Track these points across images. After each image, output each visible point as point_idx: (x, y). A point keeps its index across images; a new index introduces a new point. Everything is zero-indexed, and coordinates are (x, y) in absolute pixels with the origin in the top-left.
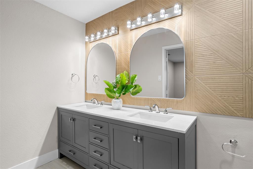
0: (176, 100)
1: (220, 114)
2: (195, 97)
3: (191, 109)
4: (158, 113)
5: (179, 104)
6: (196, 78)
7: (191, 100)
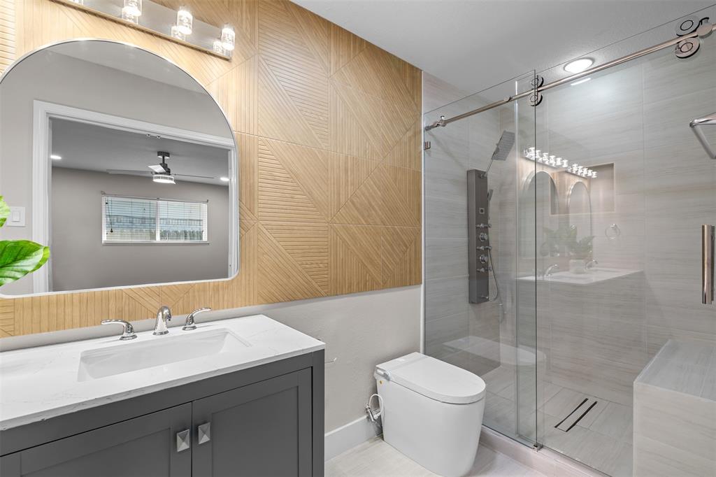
0: (212, 285)
1: (301, 299)
2: (259, 270)
3: (249, 302)
4: (163, 336)
5: (221, 292)
6: (260, 226)
7: (249, 280)
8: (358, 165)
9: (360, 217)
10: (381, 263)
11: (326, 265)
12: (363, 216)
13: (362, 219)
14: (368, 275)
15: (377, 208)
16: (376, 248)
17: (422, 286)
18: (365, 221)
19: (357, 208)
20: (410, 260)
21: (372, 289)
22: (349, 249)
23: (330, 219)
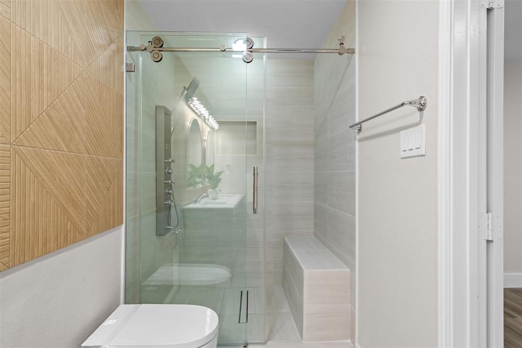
8: (58, 63)
9: (60, 140)
10: (84, 204)
11: (6, 216)
12: (64, 140)
13: (61, 143)
14: (69, 222)
15: (81, 131)
16: (80, 186)
17: (124, 226)
18: (67, 148)
19: (55, 127)
20: (114, 197)
21: (75, 241)
22: (43, 187)
23: (13, 138)
